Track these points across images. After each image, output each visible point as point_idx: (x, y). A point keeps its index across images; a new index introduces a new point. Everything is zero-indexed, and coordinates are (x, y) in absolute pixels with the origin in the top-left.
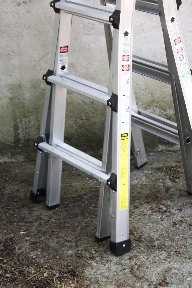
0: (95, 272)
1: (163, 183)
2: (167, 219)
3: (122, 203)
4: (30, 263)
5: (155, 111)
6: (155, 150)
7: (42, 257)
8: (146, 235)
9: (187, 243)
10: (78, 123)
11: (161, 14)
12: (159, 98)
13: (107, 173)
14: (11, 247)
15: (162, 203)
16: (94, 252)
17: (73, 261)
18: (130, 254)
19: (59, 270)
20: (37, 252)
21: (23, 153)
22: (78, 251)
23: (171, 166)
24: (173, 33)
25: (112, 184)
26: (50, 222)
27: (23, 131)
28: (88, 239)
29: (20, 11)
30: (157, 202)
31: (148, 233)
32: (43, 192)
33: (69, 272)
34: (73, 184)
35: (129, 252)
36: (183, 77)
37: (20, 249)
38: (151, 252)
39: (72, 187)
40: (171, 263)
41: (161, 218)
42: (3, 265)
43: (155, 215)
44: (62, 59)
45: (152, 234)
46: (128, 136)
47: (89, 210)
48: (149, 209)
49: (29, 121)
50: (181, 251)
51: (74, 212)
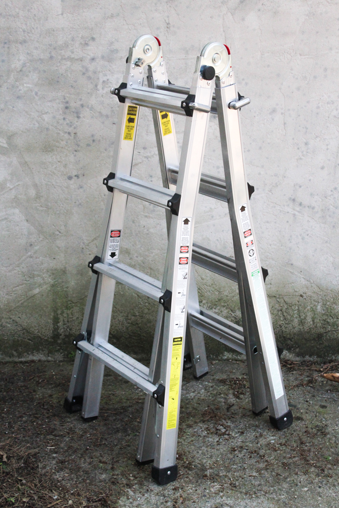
0: (131, 503)
1: (225, 398)
2: (224, 443)
3: (169, 421)
4: (54, 485)
5: (221, 311)
6: (220, 358)
7: (69, 480)
8: (197, 461)
9: (245, 474)
10: (130, 319)
11: (230, 200)
12: (227, 296)
13: (154, 383)
14: (34, 465)
15: (221, 423)
16: (132, 478)
17: (106, 487)
18: (176, 484)
19: (87, 498)
20: (64, 474)
21: (61, 351)
22: (113, 475)
23: (237, 378)
24: (242, 223)
25: (160, 397)
26: (84, 437)
28: (127, 461)
29: (71, 186)
30: (215, 422)
31: (200, 459)
32: (79, 400)
33: (100, 500)
34: (117, 393)
35: (174, 480)
36: (252, 275)
37: (44, 468)
38: (201, 483)
39: (116, 396)
40: (224, 498)
41: (217, 441)
42: (20, 487)
43: (211, 438)
44: (112, 245)
45: (205, 461)
46: (181, 341)
47: (132, 426)
48: (205, 429)
49: (71, 313)
50: (237, 484)
51: (115, 427)
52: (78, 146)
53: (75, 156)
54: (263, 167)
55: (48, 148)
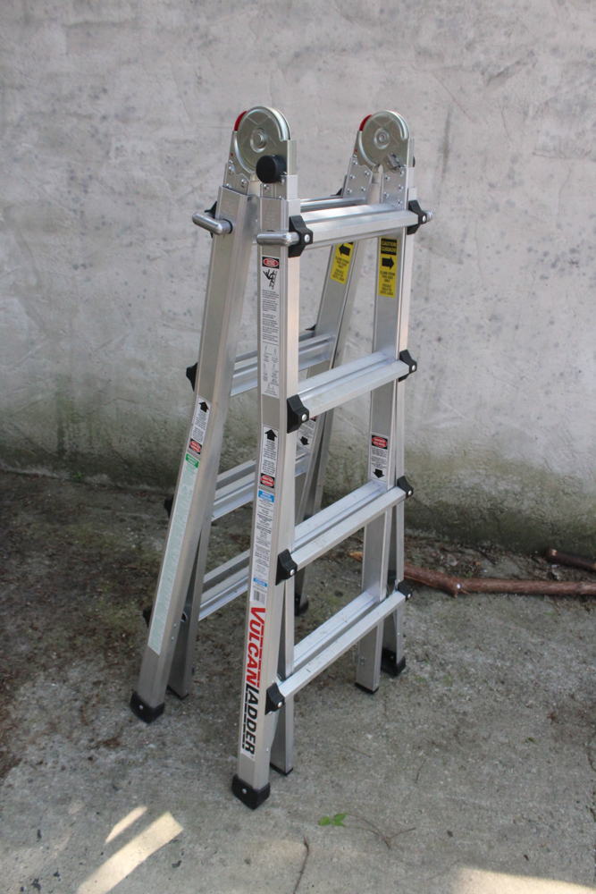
10: (143, 445)
21: (67, 469)
22: (35, 648)
27: (70, 440)
28: (62, 631)
29: (77, 277)
34: (104, 533)
39: (100, 538)
49: (78, 428)
52: (86, 228)
53: (82, 240)
54: (312, 280)
55: (51, 227)
